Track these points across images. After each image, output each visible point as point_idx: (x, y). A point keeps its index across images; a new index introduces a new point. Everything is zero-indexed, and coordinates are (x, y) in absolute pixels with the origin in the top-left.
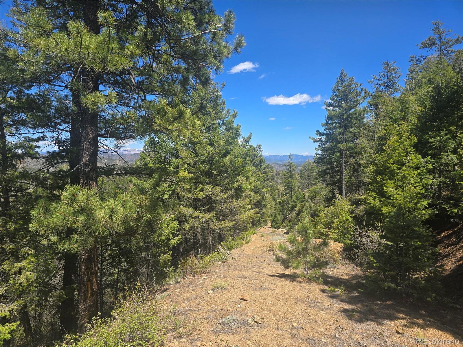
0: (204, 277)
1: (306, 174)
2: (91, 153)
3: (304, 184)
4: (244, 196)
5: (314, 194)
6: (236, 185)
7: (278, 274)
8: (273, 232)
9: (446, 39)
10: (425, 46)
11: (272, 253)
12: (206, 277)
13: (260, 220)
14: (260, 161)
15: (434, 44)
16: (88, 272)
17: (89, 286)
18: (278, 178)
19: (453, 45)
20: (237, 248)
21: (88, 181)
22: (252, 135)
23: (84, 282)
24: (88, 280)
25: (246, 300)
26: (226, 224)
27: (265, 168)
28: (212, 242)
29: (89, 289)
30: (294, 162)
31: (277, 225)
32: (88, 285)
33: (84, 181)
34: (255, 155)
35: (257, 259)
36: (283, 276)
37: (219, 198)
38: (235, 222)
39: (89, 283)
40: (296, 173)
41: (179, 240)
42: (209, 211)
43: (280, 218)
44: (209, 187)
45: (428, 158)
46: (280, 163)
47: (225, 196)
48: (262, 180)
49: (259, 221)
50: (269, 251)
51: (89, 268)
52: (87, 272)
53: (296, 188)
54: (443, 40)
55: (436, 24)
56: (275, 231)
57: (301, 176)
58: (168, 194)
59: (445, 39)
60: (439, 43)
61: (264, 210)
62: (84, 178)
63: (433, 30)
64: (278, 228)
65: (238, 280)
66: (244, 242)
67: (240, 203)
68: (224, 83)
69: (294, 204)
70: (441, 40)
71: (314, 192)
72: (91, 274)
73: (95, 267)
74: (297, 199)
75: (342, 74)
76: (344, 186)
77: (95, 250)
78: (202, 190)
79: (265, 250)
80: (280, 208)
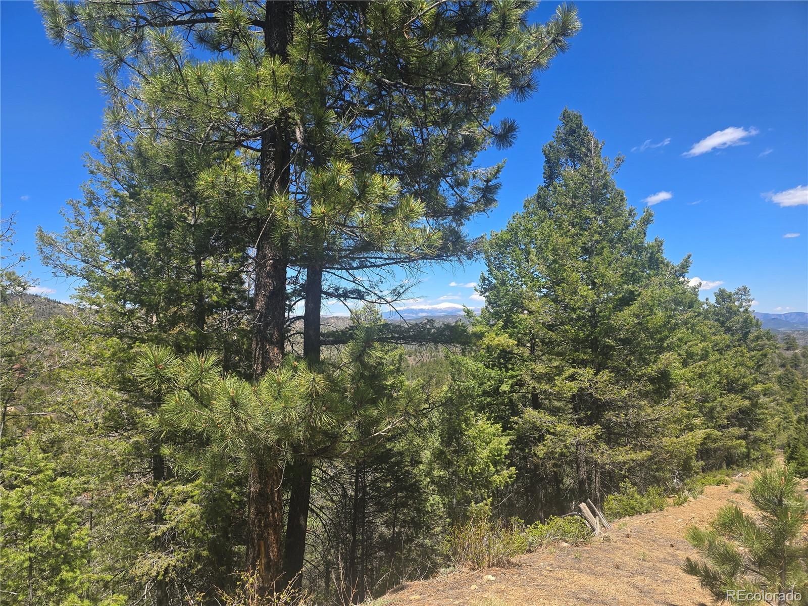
0: (490, 577)
2: (269, 293)
4: (673, 395)
6: (652, 370)
12: (493, 578)
13: (749, 453)
14: (745, 321)
16: (260, 521)
17: (263, 549)
20: (647, 512)
21: (263, 345)
22: (691, 259)
23: (253, 539)
24: (260, 537)
26: (624, 455)
27: (758, 338)
28: (600, 491)
29: (263, 555)
32: (259, 546)
33: (257, 345)
34: (730, 309)
35: (671, 550)
37: (608, 397)
38: (649, 453)
39: (262, 543)
41: (510, 477)
42: (589, 422)
44: (587, 373)
47: (625, 393)
48: (750, 364)
49: (747, 456)
51: (263, 514)
52: (258, 521)
58: (510, 382)
61: (758, 433)
62: (257, 340)
66: (670, 501)
67: (662, 410)
68: (621, 157)
72: (266, 526)
73: (273, 512)
77: (275, 478)
78: (572, 378)
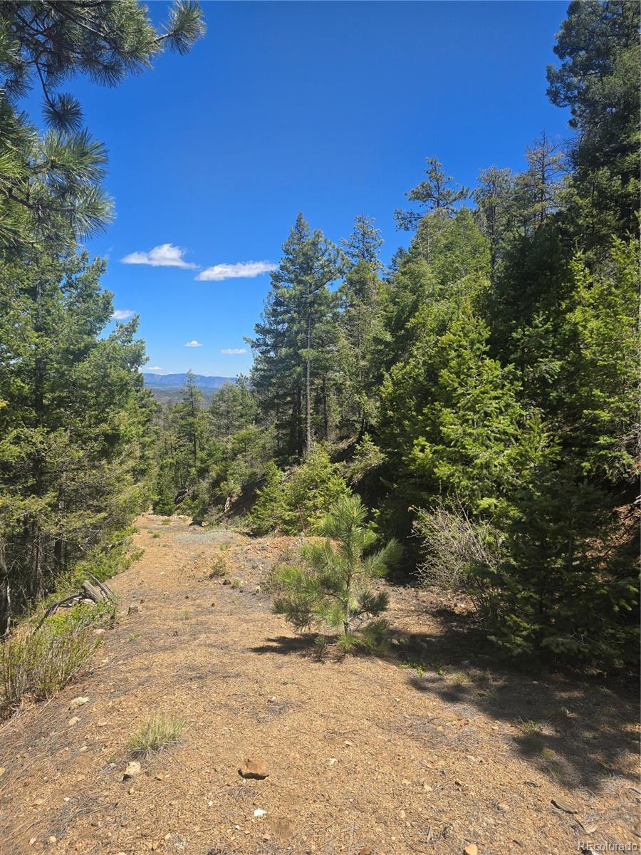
0: (80, 700)
1: (223, 407)
3: (219, 427)
4: (124, 453)
5: (242, 445)
6: (106, 428)
7: (269, 640)
8: (165, 522)
9: (446, 190)
10: (417, 196)
11: (221, 580)
15: (429, 195)
18: (159, 418)
19: (455, 200)
25: (262, 778)
27: (144, 396)
30: (198, 385)
31: (166, 507)
35: (189, 602)
36: (286, 646)
37: (63, 459)
38: (105, 514)
40: (204, 405)
42: (38, 490)
43: (172, 494)
44: (36, 435)
45: (511, 367)
46: (161, 388)
47: (81, 453)
50: (211, 576)
53: (205, 435)
54: (441, 191)
55: (432, 163)
56: (168, 521)
57: (214, 412)
59: (444, 190)
60: (436, 196)
63: (427, 172)
64: (169, 513)
65: (190, 689)
66: (128, 557)
67: (118, 468)
69: (203, 466)
70: (438, 191)
71: (243, 440)
74: (210, 455)
75: (299, 219)
76: (309, 428)
78: (17, 440)
79: (200, 575)
80: (172, 473)
